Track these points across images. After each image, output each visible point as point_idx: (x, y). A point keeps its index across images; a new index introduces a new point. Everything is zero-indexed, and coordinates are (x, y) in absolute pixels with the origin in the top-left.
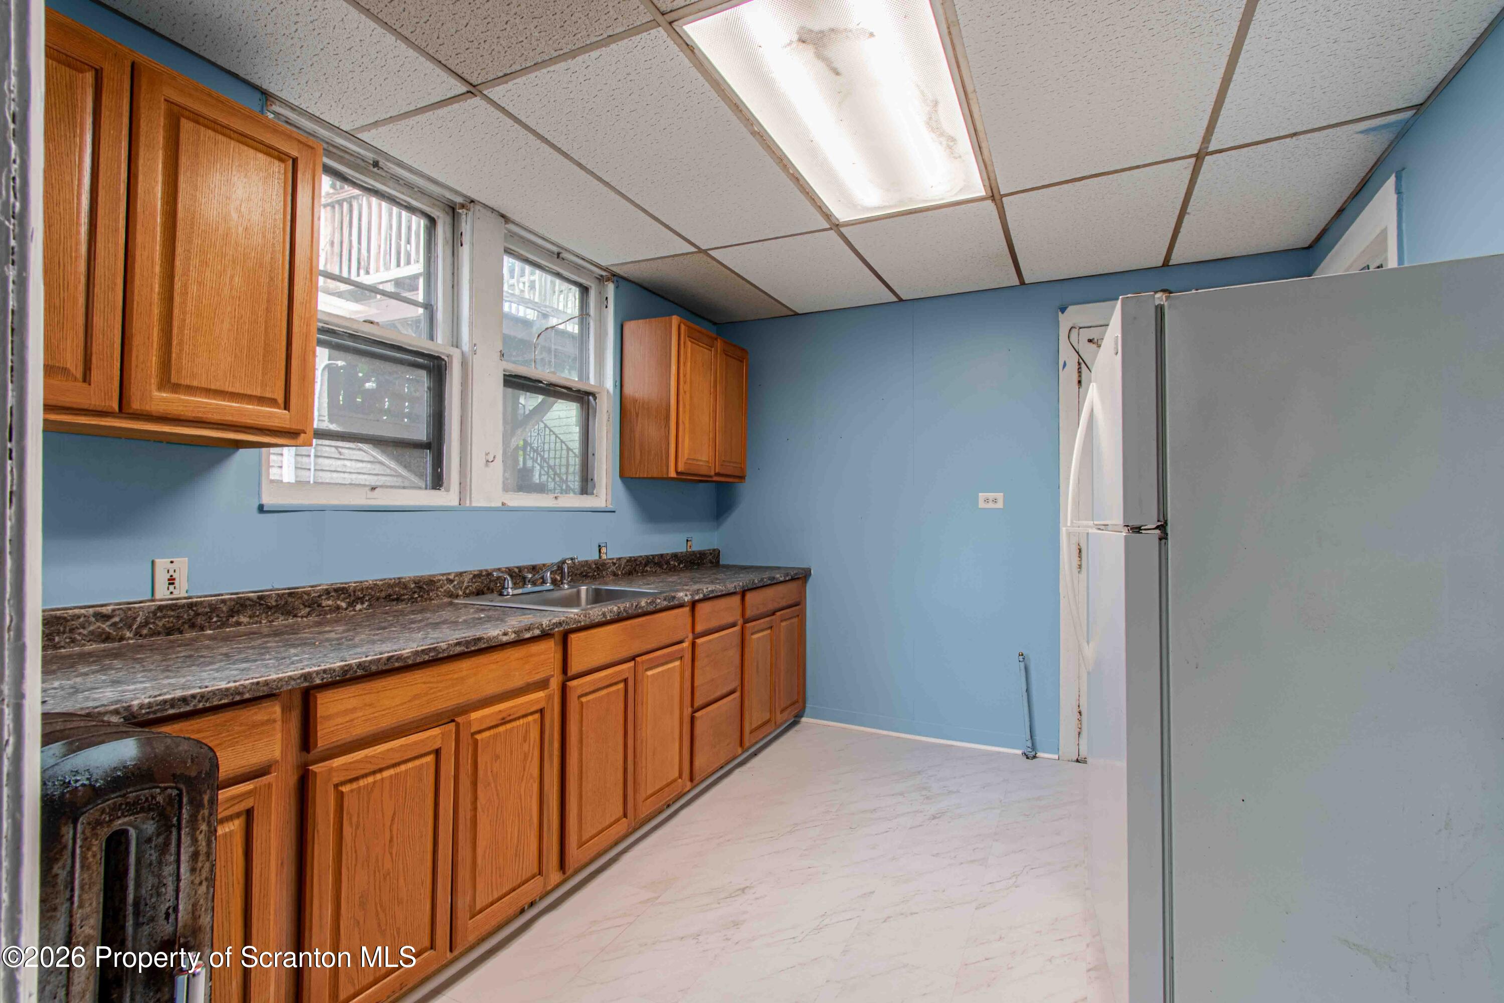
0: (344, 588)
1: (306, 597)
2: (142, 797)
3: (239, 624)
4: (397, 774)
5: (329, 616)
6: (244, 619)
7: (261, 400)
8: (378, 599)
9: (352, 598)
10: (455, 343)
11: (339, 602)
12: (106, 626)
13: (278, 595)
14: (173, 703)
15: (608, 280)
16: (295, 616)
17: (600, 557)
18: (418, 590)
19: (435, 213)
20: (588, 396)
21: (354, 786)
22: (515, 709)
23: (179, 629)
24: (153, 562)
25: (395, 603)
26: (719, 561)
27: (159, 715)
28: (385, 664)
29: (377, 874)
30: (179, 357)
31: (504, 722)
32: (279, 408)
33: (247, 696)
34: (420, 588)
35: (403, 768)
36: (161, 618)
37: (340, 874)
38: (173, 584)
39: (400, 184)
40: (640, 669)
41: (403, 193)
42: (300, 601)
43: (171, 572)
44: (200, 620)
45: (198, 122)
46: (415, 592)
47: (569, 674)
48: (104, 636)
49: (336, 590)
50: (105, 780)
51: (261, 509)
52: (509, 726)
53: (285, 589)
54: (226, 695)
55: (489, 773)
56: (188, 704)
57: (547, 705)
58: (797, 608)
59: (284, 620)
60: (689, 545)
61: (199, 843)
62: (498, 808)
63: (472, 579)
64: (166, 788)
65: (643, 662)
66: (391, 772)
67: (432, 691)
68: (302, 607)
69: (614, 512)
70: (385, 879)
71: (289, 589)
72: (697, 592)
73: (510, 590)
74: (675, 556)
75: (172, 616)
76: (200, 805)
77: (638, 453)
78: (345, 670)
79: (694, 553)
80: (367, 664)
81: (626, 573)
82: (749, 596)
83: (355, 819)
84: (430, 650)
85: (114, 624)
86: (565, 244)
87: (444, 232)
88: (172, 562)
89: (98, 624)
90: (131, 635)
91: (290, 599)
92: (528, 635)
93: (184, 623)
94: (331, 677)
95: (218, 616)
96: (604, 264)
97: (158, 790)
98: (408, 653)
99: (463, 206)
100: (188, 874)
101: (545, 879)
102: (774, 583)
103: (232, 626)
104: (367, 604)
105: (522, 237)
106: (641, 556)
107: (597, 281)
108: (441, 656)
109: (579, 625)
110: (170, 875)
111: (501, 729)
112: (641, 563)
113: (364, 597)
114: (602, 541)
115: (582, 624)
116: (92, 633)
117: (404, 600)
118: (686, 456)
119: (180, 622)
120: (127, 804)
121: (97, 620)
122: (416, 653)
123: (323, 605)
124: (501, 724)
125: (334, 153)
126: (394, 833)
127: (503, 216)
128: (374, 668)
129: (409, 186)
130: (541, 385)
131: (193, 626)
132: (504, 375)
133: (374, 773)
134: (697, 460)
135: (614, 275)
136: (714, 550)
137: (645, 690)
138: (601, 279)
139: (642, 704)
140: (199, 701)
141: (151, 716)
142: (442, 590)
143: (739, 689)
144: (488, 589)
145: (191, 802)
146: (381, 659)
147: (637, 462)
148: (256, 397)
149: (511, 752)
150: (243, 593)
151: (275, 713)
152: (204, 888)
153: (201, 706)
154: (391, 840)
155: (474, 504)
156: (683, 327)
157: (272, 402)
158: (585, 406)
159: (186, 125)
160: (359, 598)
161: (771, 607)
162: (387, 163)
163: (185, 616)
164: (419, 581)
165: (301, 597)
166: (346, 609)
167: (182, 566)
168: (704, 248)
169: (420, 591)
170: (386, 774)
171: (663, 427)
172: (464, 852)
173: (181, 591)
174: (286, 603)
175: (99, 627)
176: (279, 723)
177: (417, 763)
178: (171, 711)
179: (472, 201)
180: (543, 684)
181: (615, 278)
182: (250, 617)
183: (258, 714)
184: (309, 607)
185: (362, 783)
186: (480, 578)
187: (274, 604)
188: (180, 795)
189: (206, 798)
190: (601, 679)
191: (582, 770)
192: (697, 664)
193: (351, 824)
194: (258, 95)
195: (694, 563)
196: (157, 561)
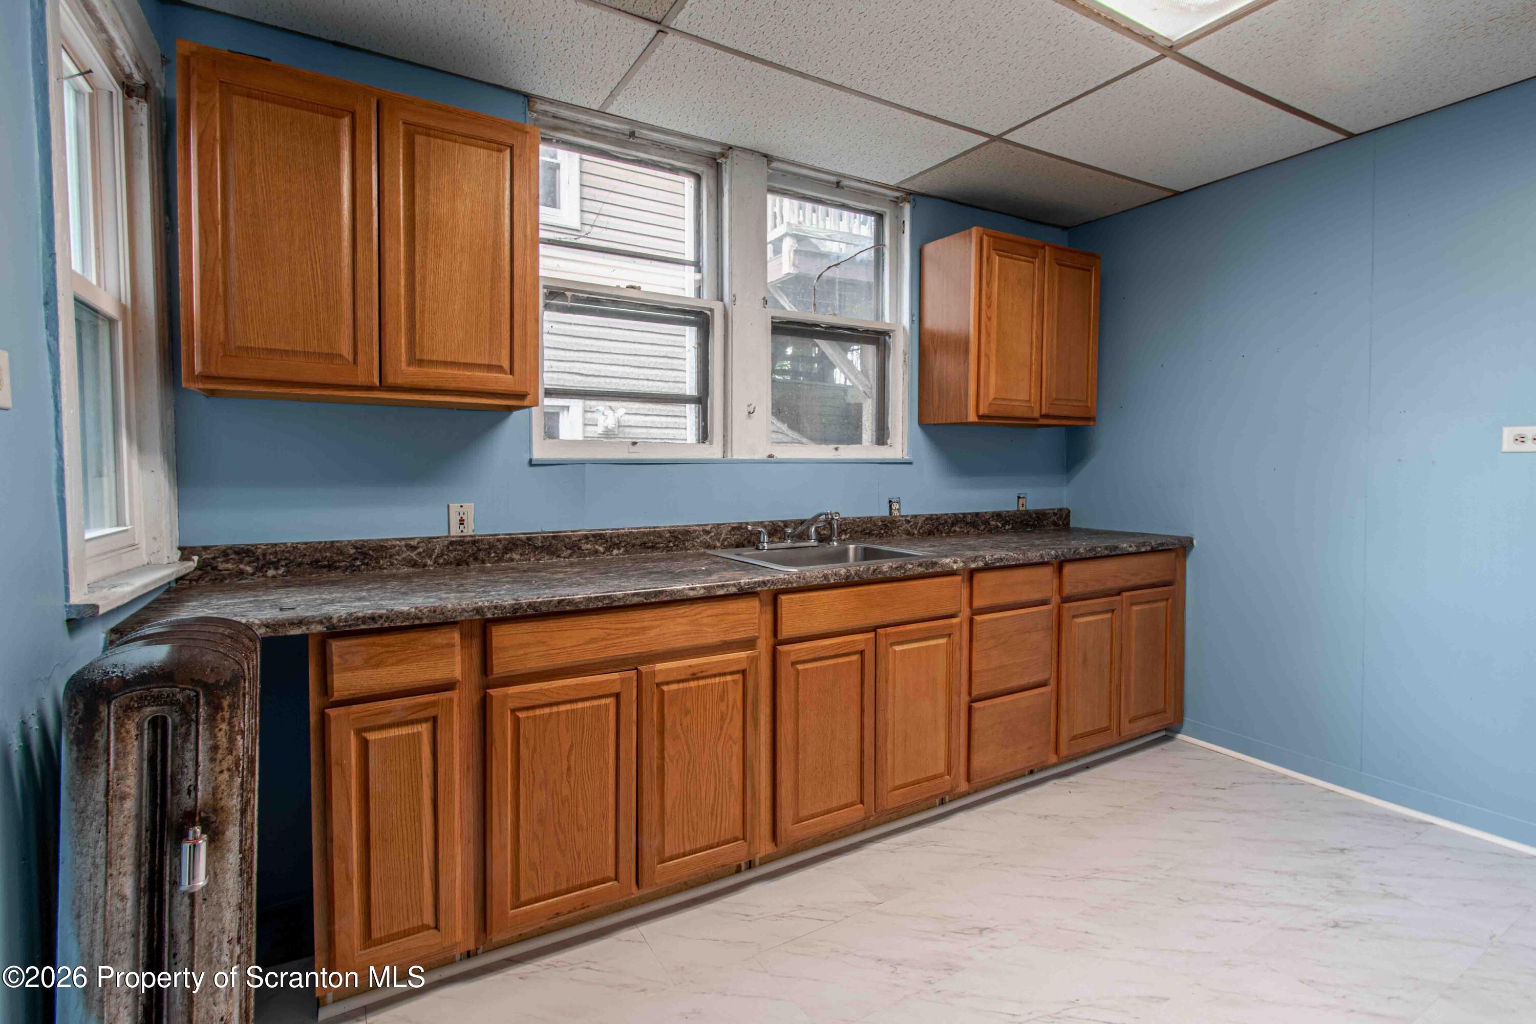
0: (602, 534)
1: (567, 540)
2: (164, 693)
3: (512, 560)
4: (573, 711)
5: (587, 559)
6: (516, 556)
7: (490, 367)
8: (634, 546)
9: (609, 544)
10: (720, 297)
11: (597, 547)
12: (413, 555)
13: (543, 537)
14: (364, 620)
15: (904, 200)
16: (559, 556)
17: (891, 513)
18: (673, 540)
19: (699, 169)
20: (885, 336)
21: (531, 713)
22: (708, 666)
23: (466, 561)
24: (448, 506)
25: (650, 550)
26: (1068, 524)
27: (353, 628)
28: (556, 607)
29: (555, 797)
30: (422, 336)
31: (695, 677)
32: (506, 373)
33: (425, 621)
34: (676, 537)
35: (580, 705)
36: (452, 551)
37: (518, 789)
38: (463, 524)
39: (661, 149)
40: (882, 642)
41: (664, 157)
42: (562, 543)
43: (462, 515)
44: (481, 555)
45: (429, 135)
46: (670, 542)
47: (780, 638)
48: (412, 562)
49: (594, 536)
50: (134, 675)
51: (531, 463)
52: (701, 682)
53: (550, 533)
54: (408, 619)
55: (678, 727)
56: (376, 622)
57: (750, 667)
58: (1166, 588)
59: (549, 559)
60: (1021, 503)
61: (219, 738)
62: (689, 763)
63: (730, 532)
64: (185, 689)
65: (886, 635)
66: (568, 707)
67: (608, 637)
68: (564, 549)
69: (911, 463)
70: (563, 803)
71: (553, 532)
72: (975, 559)
73: (765, 544)
74: (998, 516)
75: (460, 550)
76: (218, 708)
77: (936, 398)
78: (516, 608)
79: (1027, 512)
80: (537, 605)
81: (924, 533)
82: (1068, 569)
83: (532, 742)
84: (604, 597)
85: (419, 554)
86: (846, 171)
87: (708, 187)
88: (461, 506)
89: (408, 553)
90: (432, 563)
91: (554, 542)
92: (721, 592)
93: (469, 556)
94: (501, 613)
95: (495, 552)
96: (892, 183)
97: (178, 690)
98: (580, 598)
99: (723, 155)
100: (207, 762)
101: (749, 845)
102: (1114, 554)
103: (507, 561)
104: (623, 549)
105: (795, 174)
106: (947, 514)
107: (893, 205)
108: (615, 604)
109: (790, 586)
110: (190, 760)
111: (692, 684)
112: (946, 522)
113: (620, 543)
114: (893, 495)
115: (795, 585)
116: (404, 559)
117: (658, 548)
118: (992, 396)
119: (467, 555)
120: (152, 696)
121: (408, 550)
122: (589, 599)
123: (583, 548)
124: (693, 679)
125: (598, 135)
126: (572, 763)
127: (766, 156)
128: (544, 609)
129: (670, 148)
130: (819, 329)
131: (476, 559)
132: (772, 322)
133: (551, 705)
134: (1011, 400)
135: (911, 194)
136: (1061, 510)
137: (891, 667)
138: (896, 202)
139: (887, 682)
140: (385, 621)
141: (347, 629)
142: (698, 541)
143: (1053, 682)
144: (749, 542)
145: (208, 703)
146: (551, 601)
147: (936, 405)
148: (484, 365)
149: (705, 709)
150: (515, 534)
151: (454, 638)
152: (226, 775)
153: (386, 625)
154: (569, 769)
155: (735, 457)
156: (985, 238)
157: (500, 369)
158: (882, 348)
159: (419, 140)
160: (616, 544)
161: (1111, 584)
162: (641, 131)
163: (470, 551)
164: (674, 531)
165: (564, 540)
166: (604, 553)
167: (469, 509)
168: (995, 132)
169: (676, 540)
170: (563, 708)
171: (962, 363)
172: (650, 797)
173: (470, 530)
174: (550, 544)
175: (409, 555)
176: (458, 649)
177: (595, 703)
178: (363, 627)
179: (731, 148)
180: (749, 643)
181: (911, 197)
182: (521, 555)
183: (439, 638)
184: (571, 549)
185: (538, 712)
186: (739, 530)
187: (540, 544)
188: (197, 696)
189: (225, 703)
190: (824, 648)
191: (798, 743)
192: (975, 644)
193: (528, 748)
194: (522, 99)
195: (1027, 525)
196: (451, 505)
